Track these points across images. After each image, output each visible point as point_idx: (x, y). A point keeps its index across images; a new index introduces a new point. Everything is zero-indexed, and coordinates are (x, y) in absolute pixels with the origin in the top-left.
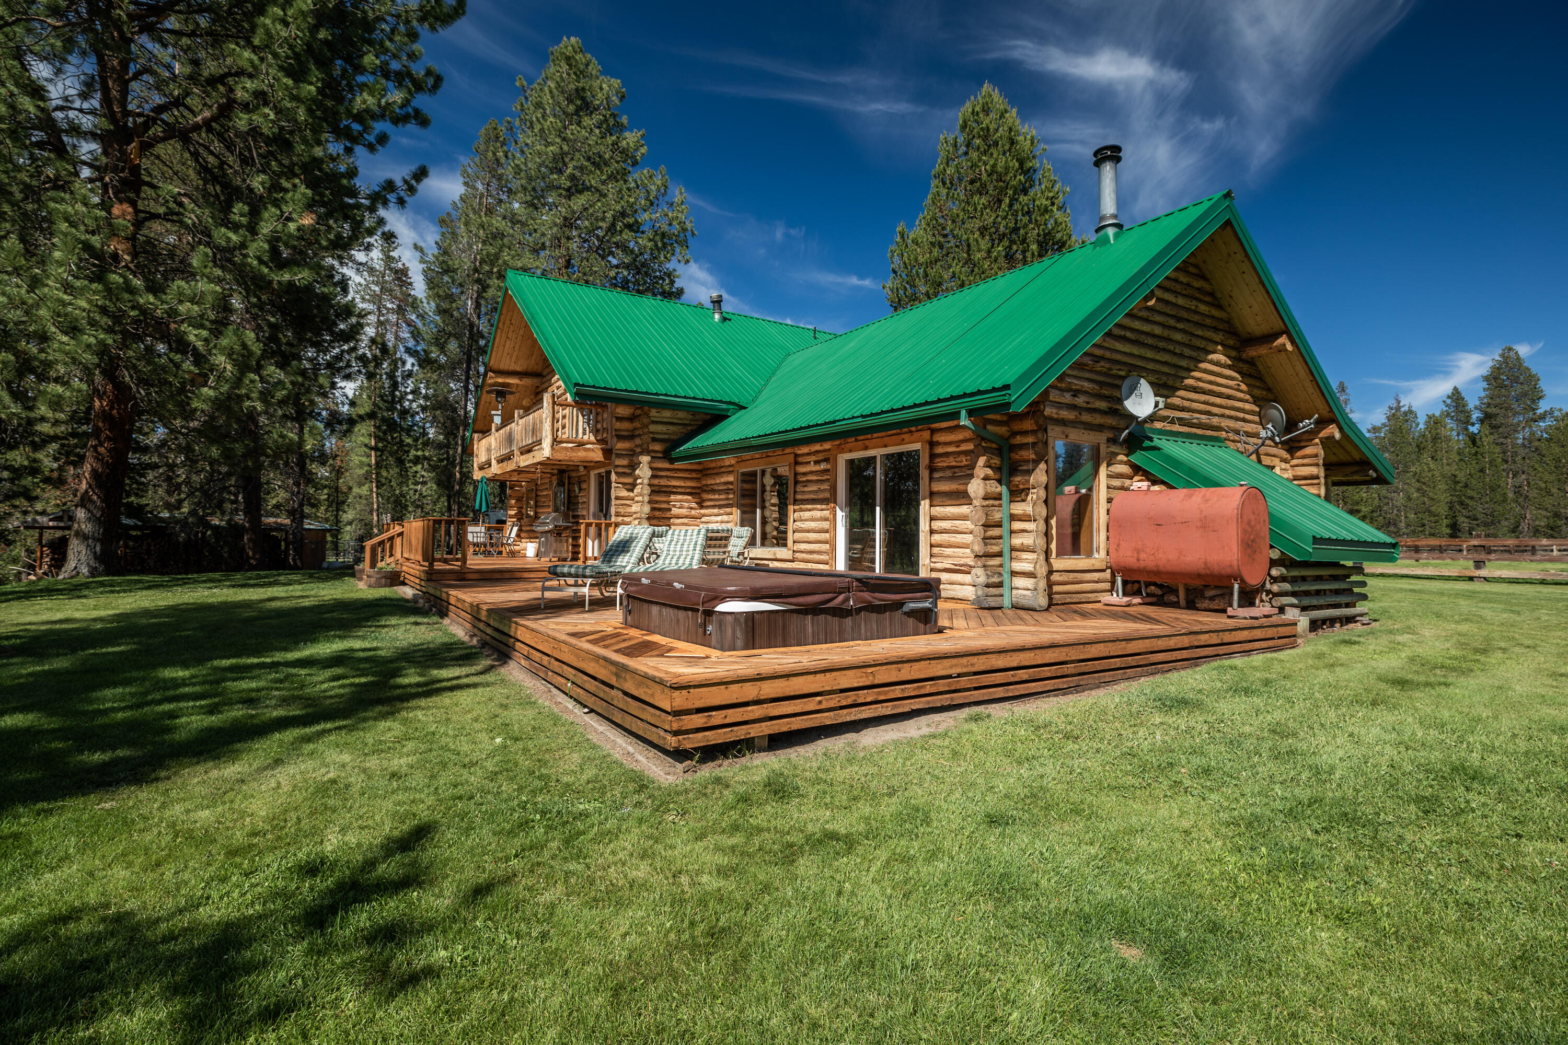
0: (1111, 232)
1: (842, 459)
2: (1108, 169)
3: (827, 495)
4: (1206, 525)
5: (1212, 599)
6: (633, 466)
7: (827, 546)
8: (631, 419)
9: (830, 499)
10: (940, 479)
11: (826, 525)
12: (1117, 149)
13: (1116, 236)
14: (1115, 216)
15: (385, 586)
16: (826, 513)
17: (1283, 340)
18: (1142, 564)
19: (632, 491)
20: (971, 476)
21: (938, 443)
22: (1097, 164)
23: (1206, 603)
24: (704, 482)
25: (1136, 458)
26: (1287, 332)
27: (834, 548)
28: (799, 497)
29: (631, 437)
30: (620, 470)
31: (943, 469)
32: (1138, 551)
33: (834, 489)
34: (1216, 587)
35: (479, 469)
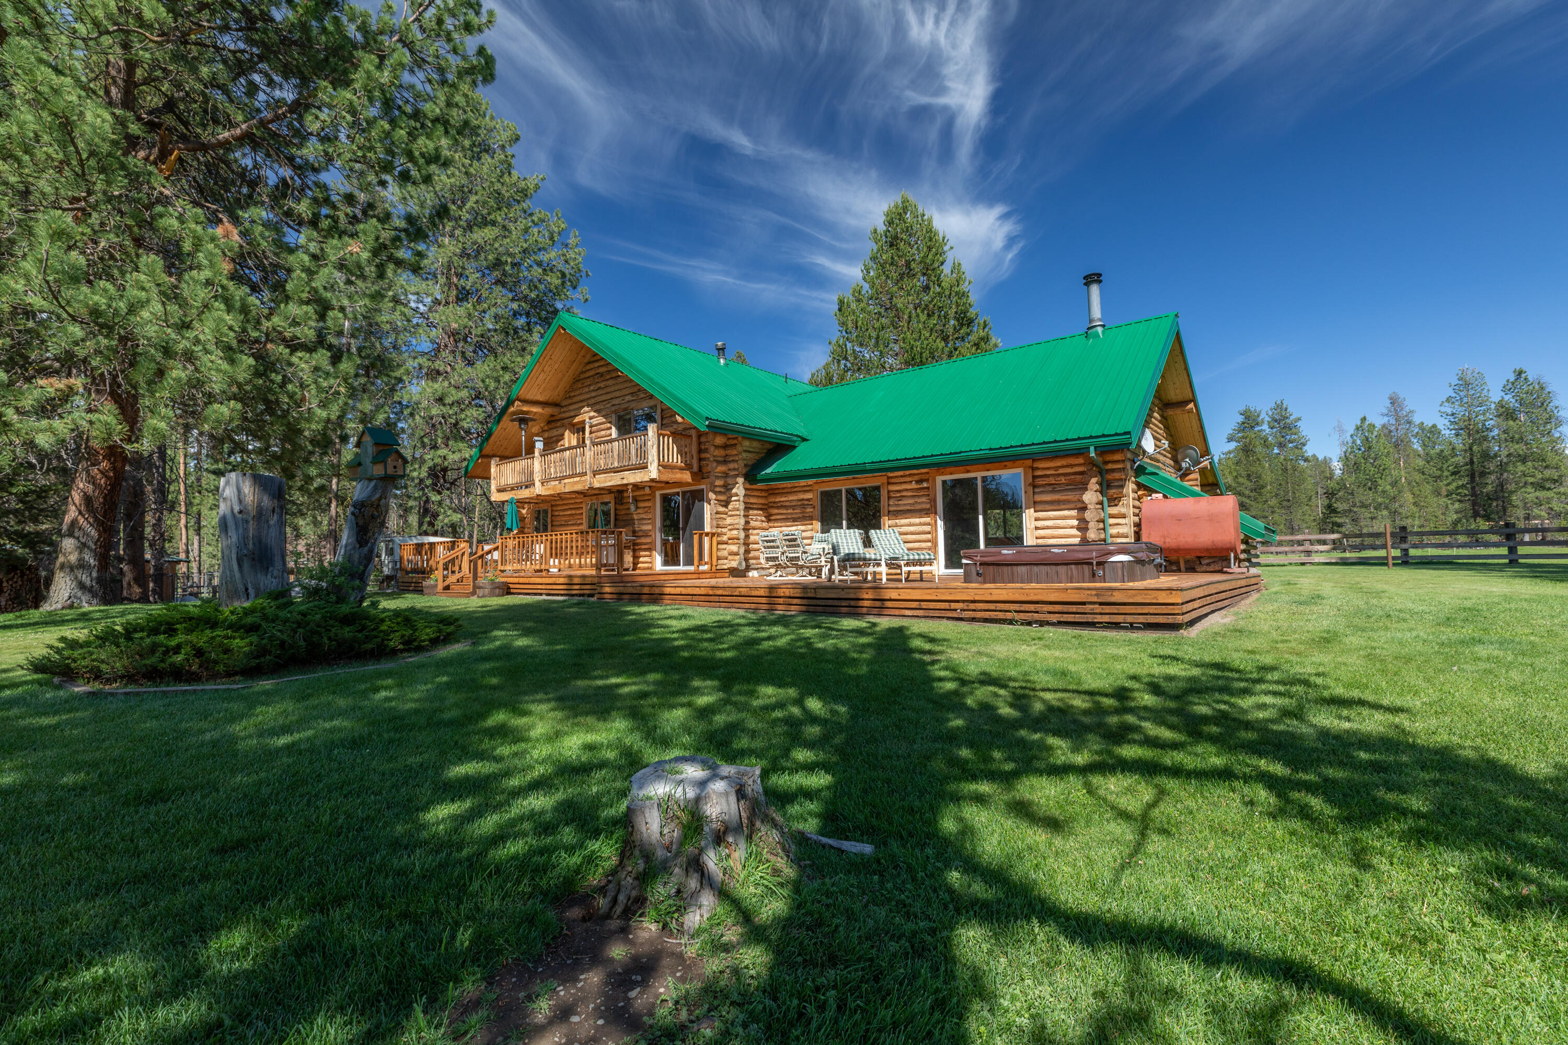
0: (1100, 330)
1: (939, 479)
2: (1095, 290)
3: (928, 506)
4: (1212, 519)
5: (1208, 564)
6: (727, 488)
7: (929, 544)
8: (725, 447)
9: (930, 511)
10: (1042, 492)
11: (928, 528)
12: (1099, 275)
13: (1103, 332)
14: (1100, 320)
15: (499, 596)
16: (928, 520)
17: (1191, 405)
18: (1167, 545)
19: (726, 506)
20: (1086, 489)
21: (1037, 469)
22: (1087, 284)
23: (1205, 568)
24: (772, 500)
25: (1142, 479)
26: (1193, 400)
27: (935, 545)
28: (891, 509)
29: (725, 462)
30: (718, 489)
31: (1043, 486)
32: (1164, 537)
33: (934, 501)
34: (1209, 558)
35: (499, 491)
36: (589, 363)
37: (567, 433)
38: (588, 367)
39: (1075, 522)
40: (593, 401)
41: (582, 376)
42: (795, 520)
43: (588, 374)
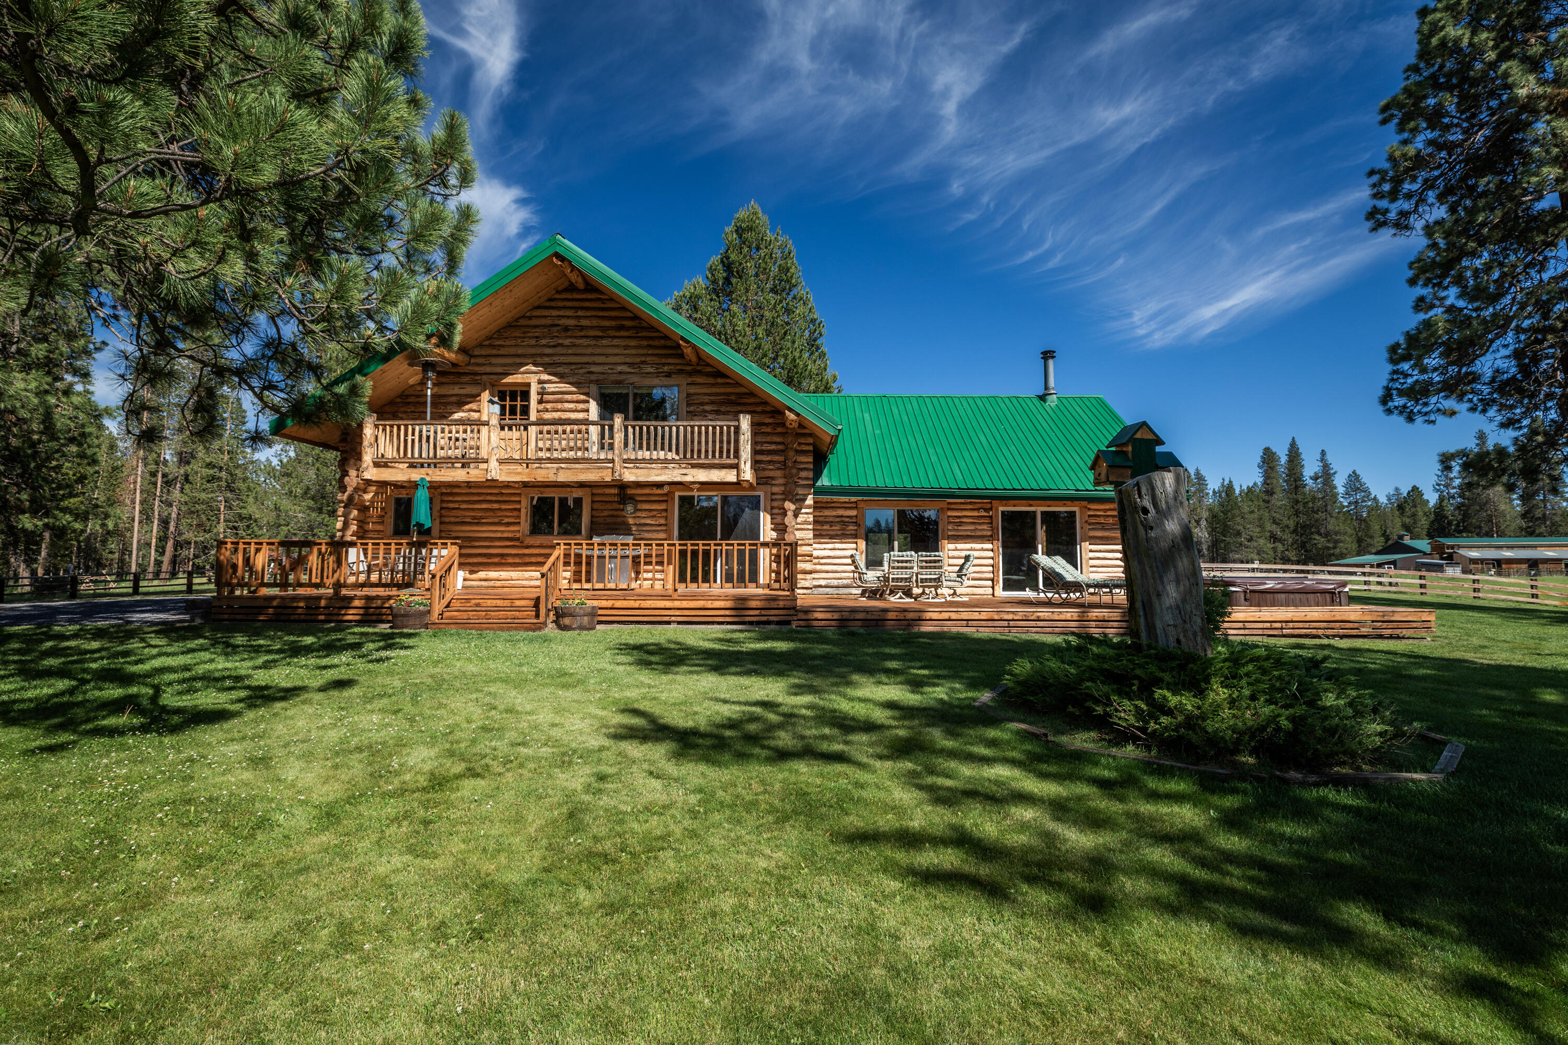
3: (988, 533)
10: (1094, 529)
11: (988, 554)
13: (1057, 400)
27: (998, 569)
28: (950, 533)
33: (996, 530)
35: (377, 465)
36: (538, 307)
37: (486, 396)
38: (535, 313)
39: (1120, 555)
40: (547, 360)
41: (523, 322)
42: (832, 537)
43: (534, 322)
